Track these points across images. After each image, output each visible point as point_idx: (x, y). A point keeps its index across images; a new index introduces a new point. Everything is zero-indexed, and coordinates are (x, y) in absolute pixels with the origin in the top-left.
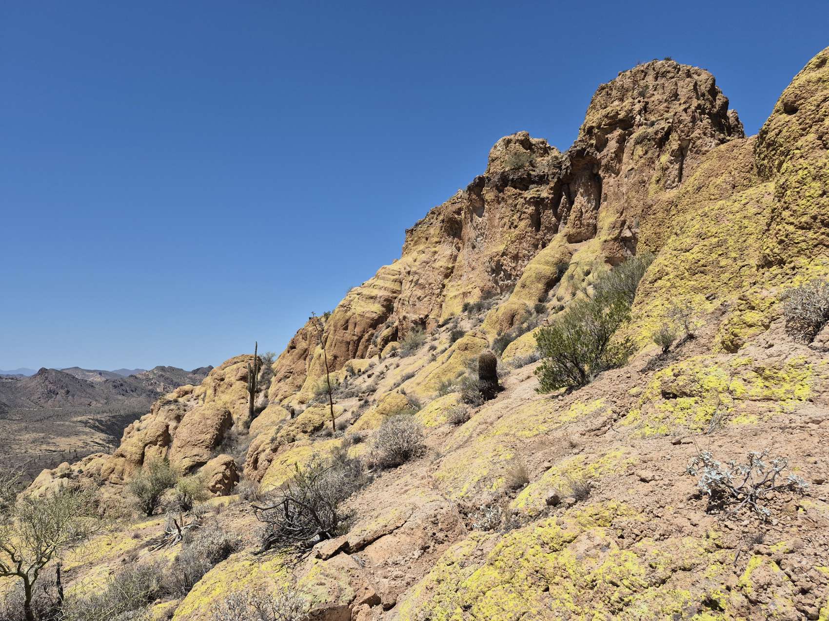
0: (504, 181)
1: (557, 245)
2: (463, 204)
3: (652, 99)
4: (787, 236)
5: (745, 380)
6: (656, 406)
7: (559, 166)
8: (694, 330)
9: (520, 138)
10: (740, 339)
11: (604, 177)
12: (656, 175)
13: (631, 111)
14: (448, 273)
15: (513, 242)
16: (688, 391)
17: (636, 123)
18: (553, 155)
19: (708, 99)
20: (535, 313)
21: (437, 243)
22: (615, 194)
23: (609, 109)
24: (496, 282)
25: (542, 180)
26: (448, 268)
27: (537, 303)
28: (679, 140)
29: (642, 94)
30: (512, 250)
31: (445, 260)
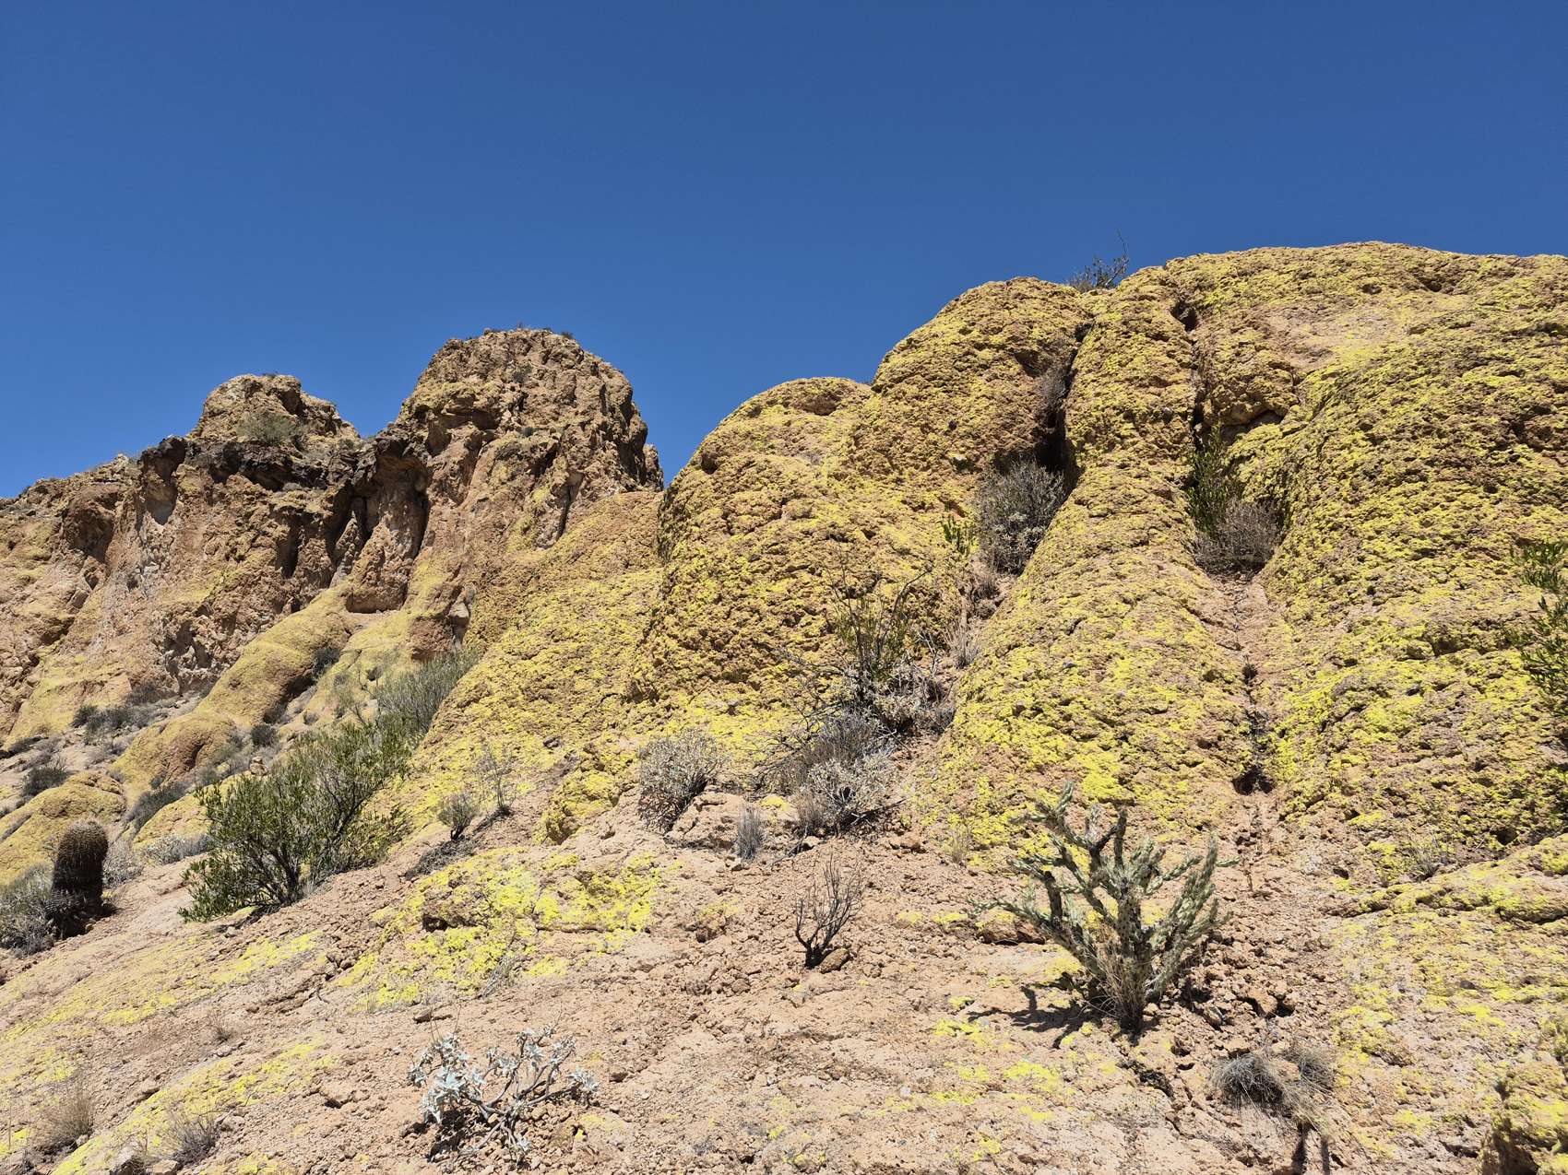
0: (229, 462)
1: (323, 608)
2: (124, 487)
3: (534, 391)
4: (666, 655)
5: (561, 895)
6: (409, 944)
7: (353, 460)
8: (513, 799)
9: (280, 387)
10: (573, 821)
11: (435, 502)
12: (524, 518)
13: (497, 400)
14: (54, 634)
15: (227, 589)
16: (467, 916)
17: (503, 423)
18: (344, 437)
19: (618, 418)
20: (251, 744)
21: (37, 558)
22: (450, 536)
23: (459, 386)
24: (173, 669)
25: (313, 478)
26: (56, 621)
27: (259, 722)
28: (567, 470)
29: (519, 378)
30: (224, 604)
31: (51, 600)
